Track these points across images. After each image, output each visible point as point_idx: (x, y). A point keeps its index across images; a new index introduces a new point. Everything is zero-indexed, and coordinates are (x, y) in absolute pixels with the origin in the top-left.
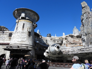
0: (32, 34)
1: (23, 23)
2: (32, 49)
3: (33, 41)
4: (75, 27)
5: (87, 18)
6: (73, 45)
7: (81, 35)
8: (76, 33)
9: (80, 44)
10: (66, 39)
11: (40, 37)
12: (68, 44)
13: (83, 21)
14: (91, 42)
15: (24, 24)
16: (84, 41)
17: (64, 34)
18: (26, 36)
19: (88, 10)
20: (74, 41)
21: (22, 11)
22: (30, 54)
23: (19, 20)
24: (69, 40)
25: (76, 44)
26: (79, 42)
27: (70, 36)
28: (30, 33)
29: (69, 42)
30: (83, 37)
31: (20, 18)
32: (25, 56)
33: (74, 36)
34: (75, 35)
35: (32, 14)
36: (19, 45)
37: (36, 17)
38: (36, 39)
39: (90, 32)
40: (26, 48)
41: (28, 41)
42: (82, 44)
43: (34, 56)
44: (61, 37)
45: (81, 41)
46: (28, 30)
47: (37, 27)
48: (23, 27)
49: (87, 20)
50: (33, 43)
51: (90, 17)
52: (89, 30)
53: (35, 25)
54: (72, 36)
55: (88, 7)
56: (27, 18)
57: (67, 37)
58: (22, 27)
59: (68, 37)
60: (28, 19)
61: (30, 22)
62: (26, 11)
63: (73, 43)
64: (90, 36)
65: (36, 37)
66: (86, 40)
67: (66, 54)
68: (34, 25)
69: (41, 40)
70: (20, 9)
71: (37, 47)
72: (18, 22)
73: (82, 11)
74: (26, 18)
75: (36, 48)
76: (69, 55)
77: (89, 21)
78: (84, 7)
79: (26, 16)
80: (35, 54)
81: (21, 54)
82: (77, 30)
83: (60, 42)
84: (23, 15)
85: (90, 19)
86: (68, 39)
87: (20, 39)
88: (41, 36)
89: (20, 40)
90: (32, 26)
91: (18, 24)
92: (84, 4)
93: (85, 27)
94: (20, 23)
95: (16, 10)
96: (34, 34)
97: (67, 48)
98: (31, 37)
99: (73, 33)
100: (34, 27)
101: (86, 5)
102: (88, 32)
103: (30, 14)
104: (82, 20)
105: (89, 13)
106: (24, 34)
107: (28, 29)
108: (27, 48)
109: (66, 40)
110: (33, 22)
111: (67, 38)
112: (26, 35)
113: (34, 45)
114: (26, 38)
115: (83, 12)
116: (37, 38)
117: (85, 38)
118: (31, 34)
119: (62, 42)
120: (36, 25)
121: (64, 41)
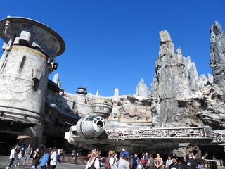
0: (43, 84)
1: (23, 55)
2: (38, 120)
3: (42, 102)
4: (142, 80)
5: (166, 67)
6: (132, 120)
7: (152, 99)
8: (142, 93)
9: (147, 118)
10: (119, 104)
11: (61, 93)
12: (122, 116)
13: (159, 72)
14: (167, 118)
15: (24, 58)
16: (155, 112)
17: (116, 91)
18: (25, 89)
19: (170, 50)
20: (136, 110)
21: (24, 26)
22: (31, 134)
23: (12, 44)
24: (125, 108)
25: (139, 118)
26: (145, 114)
27: (128, 98)
28: (36, 84)
29: (125, 113)
30: (154, 104)
31: (17, 41)
32: (19, 137)
33: (138, 100)
34: (140, 98)
35: (48, 36)
36: (5, 109)
37: (58, 46)
38: (50, 97)
39: (168, 96)
40: (23, 117)
41: (29, 101)
42: (150, 120)
43: (40, 138)
44: (111, 98)
45: (149, 113)
46: (34, 75)
47: (56, 69)
48: (22, 66)
49: (166, 70)
50: (41, 108)
51: (172, 64)
52: (167, 92)
53: (52, 63)
54: (133, 100)
55: (171, 43)
56: (34, 44)
57: (122, 99)
58: (18, 65)
59: (124, 101)
60: (36, 48)
61: (42, 56)
62: (35, 27)
63: (133, 115)
64: (168, 103)
65: (51, 92)
66: (158, 112)
67: (114, 138)
68: (49, 64)
69: (61, 102)
70: (20, 20)
71: (51, 117)
72: (9, 51)
73: (159, 50)
74: (32, 43)
75: (47, 119)
76: (121, 142)
77: (169, 74)
78: (164, 43)
79: (32, 39)
80: (43, 135)
81: (8, 132)
82: (146, 88)
83: (105, 110)
84: (25, 35)
85: (171, 70)
86: (124, 105)
87: (8, 95)
88: (63, 91)
89: (9, 97)
90: (44, 65)
91: (7, 56)
92: (165, 35)
93: (161, 83)
94: (14, 54)
95: (8, 19)
96: (47, 85)
97: (118, 127)
98: (39, 92)
99: (137, 94)
100: (50, 69)
101: (169, 38)
102: (165, 95)
103: (43, 35)
104: (157, 69)
105: (171, 57)
106: (22, 84)
107: (35, 72)
108: (25, 117)
109: (120, 107)
110: (47, 56)
111: (122, 102)
112: (27, 86)
113: (44, 112)
114: (24, 94)
115: (161, 53)
116: (53, 96)
117: (158, 107)
118: (41, 84)
119: (111, 110)
120: (55, 64)
121: (115, 110)
